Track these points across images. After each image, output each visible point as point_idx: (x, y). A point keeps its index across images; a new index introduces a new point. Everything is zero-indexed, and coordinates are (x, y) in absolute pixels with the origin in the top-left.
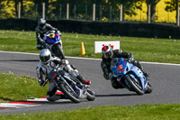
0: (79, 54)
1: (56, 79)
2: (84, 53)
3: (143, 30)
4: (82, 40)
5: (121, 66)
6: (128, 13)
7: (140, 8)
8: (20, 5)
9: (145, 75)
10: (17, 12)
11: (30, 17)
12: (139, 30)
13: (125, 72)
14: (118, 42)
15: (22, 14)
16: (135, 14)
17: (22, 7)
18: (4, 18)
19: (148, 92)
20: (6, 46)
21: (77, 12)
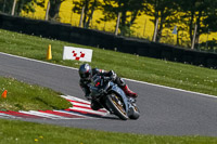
0: (45, 58)
2: (50, 57)
3: (77, 35)
12: (72, 34)
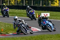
1: (19, 26)
4: (37, 13)
5: (44, 22)
6: (52, 4)
7: (56, 2)
8: (16, 1)
9: (53, 25)
10: (15, 3)
11: (19, 5)
12: (56, 9)
13: (46, 24)
14: (49, 13)
15: (17, 4)
16: (55, 4)
17: (17, 1)
18: (11, 5)
19: (54, 31)
20: (12, 15)
21: (35, 3)
